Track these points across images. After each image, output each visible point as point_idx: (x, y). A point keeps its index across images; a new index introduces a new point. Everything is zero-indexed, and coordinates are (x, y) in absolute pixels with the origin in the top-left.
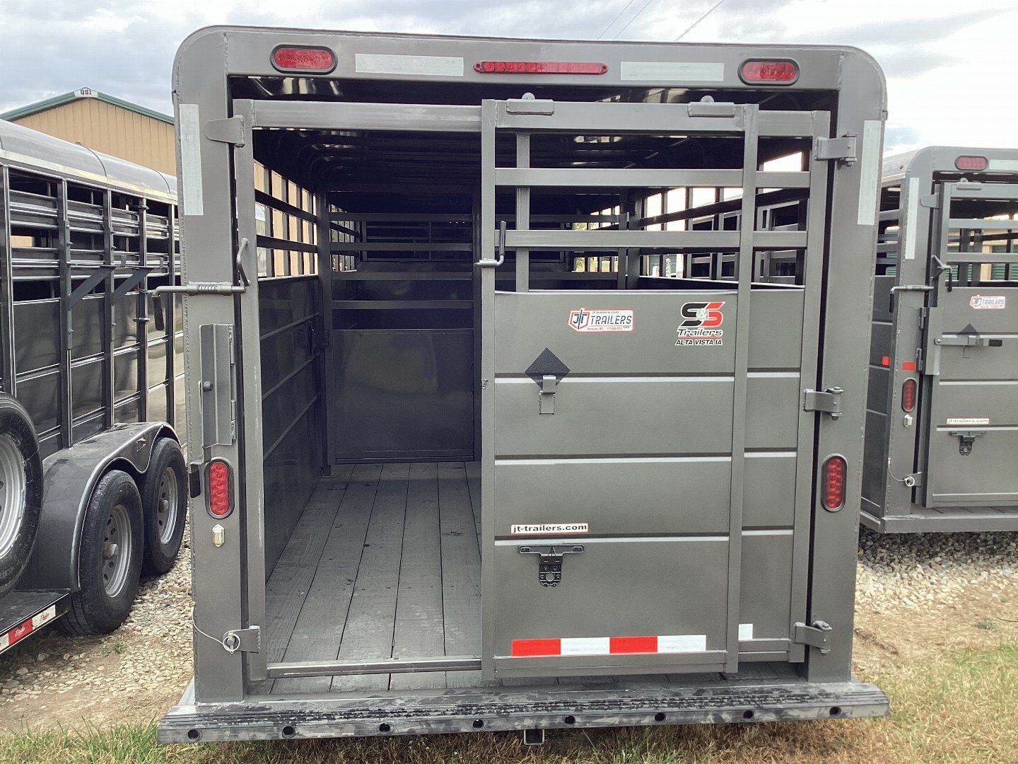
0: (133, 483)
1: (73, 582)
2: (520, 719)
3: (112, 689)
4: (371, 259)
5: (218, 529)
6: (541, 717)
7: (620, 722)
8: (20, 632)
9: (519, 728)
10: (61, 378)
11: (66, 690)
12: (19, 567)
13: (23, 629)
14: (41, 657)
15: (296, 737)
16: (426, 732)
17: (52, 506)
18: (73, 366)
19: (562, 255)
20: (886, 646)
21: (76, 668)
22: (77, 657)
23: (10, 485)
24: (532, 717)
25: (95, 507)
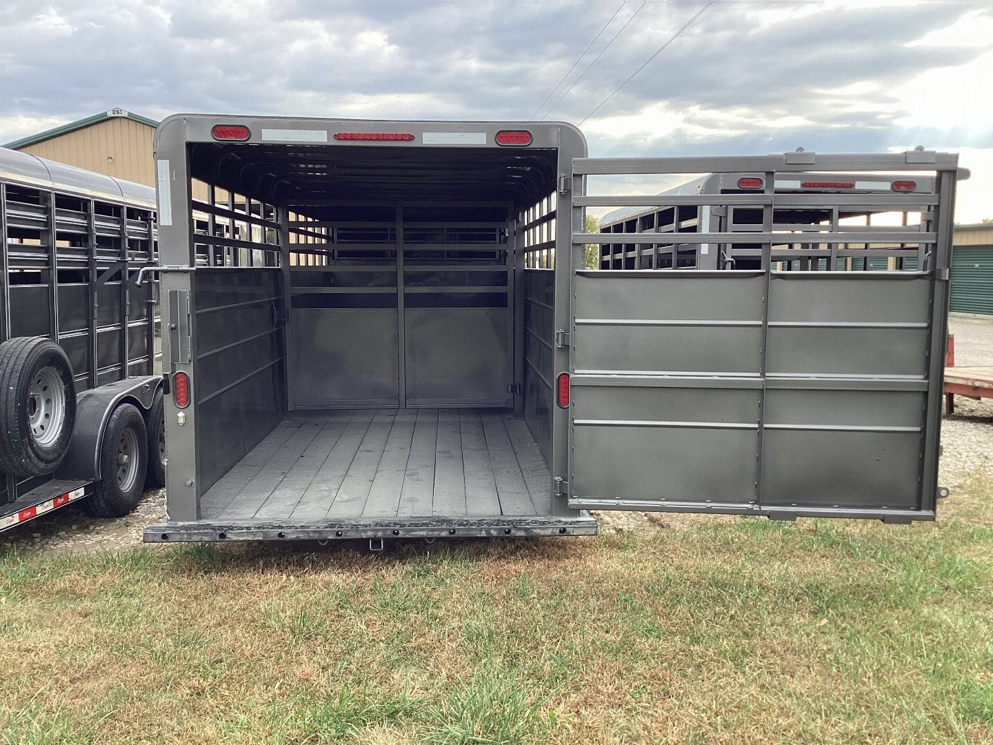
1: (97, 474)
2: (365, 531)
3: (121, 543)
4: (340, 258)
5: (181, 414)
6: (378, 530)
7: (427, 534)
9: (364, 537)
10: (89, 339)
11: (90, 542)
12: (61, 455)
13: (62, 500)
14: (74, 527)
15: (227, 539)
16: (307, 538)
18: (98, 331)
21: (97, 533)
22: (98, 528)
23: (55, 402)
24: (372, 530)
25: (112, 425)
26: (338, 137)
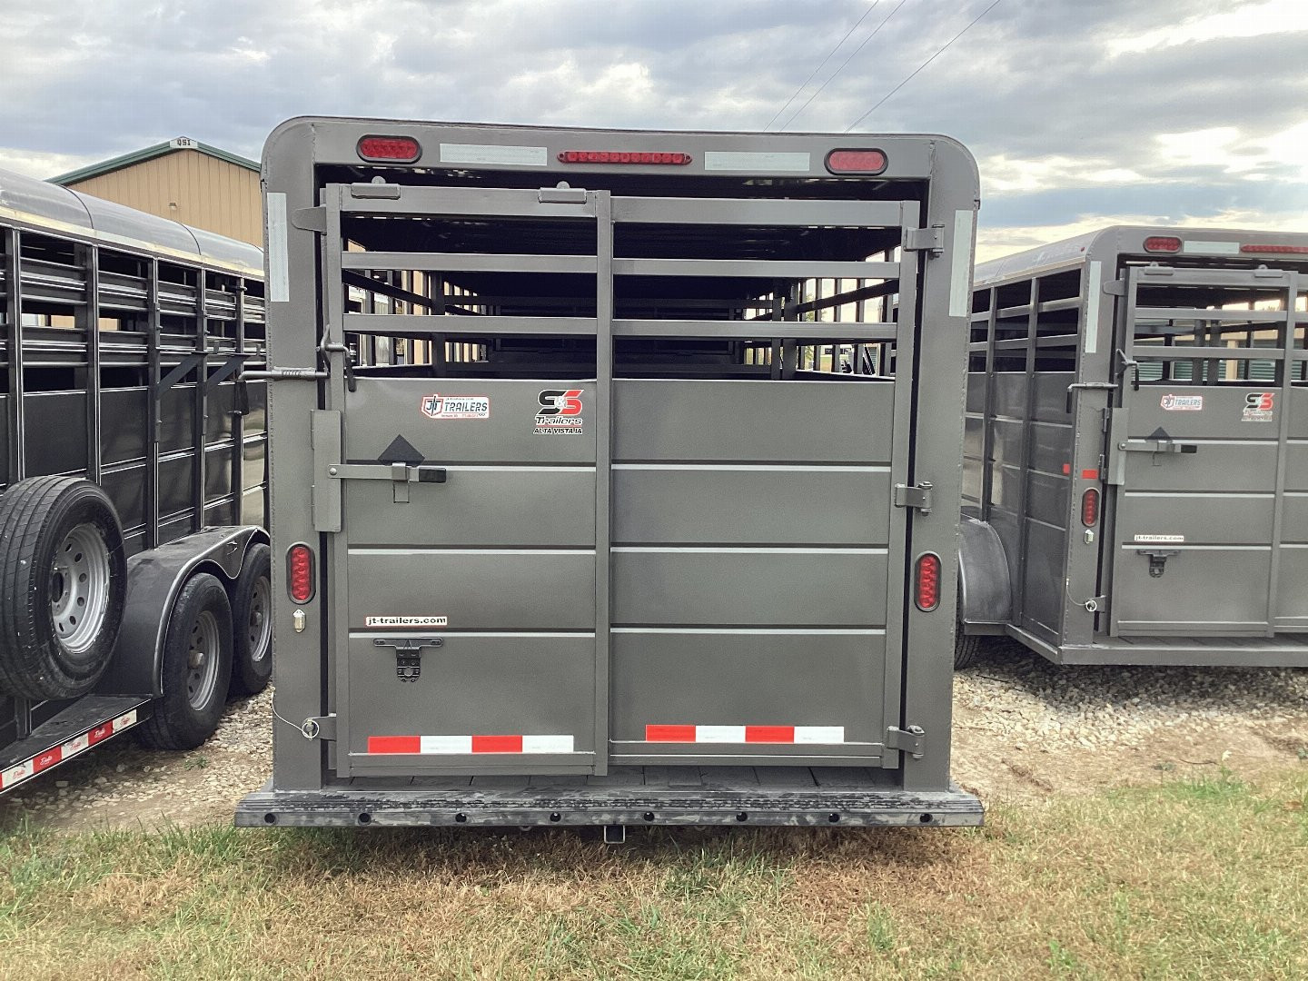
0: (223, 588)
1: (156, 687)
2: (599, 813)
3: (193, 799)
4: (505, 348)
5: (299, 614)
6: (620, 812)
7: (700, 821)
8: (100, 734)
9: (597, 822)
10: (147, 473)
11: (145, 798)
12: (100, 664)
13: (103, 732)
14: (120, 769)
15: (372, 824)
16: (503, 823)
17: (135, 607)
18: (160, 460)
19: (731, 344)
20: (1041, 783)
21: (156, 780)
22: (158, 770)
23: (93, 574)
24: (610, 812)
25: (181, 609)
26: (564, 159)
